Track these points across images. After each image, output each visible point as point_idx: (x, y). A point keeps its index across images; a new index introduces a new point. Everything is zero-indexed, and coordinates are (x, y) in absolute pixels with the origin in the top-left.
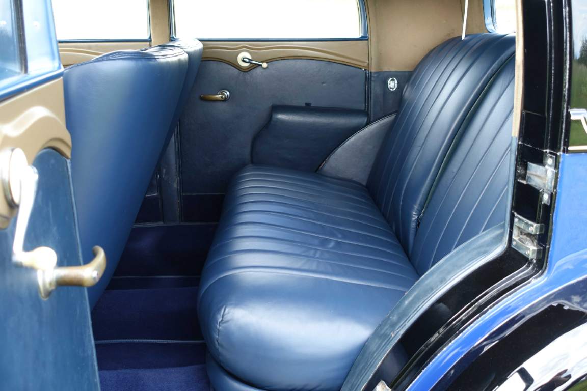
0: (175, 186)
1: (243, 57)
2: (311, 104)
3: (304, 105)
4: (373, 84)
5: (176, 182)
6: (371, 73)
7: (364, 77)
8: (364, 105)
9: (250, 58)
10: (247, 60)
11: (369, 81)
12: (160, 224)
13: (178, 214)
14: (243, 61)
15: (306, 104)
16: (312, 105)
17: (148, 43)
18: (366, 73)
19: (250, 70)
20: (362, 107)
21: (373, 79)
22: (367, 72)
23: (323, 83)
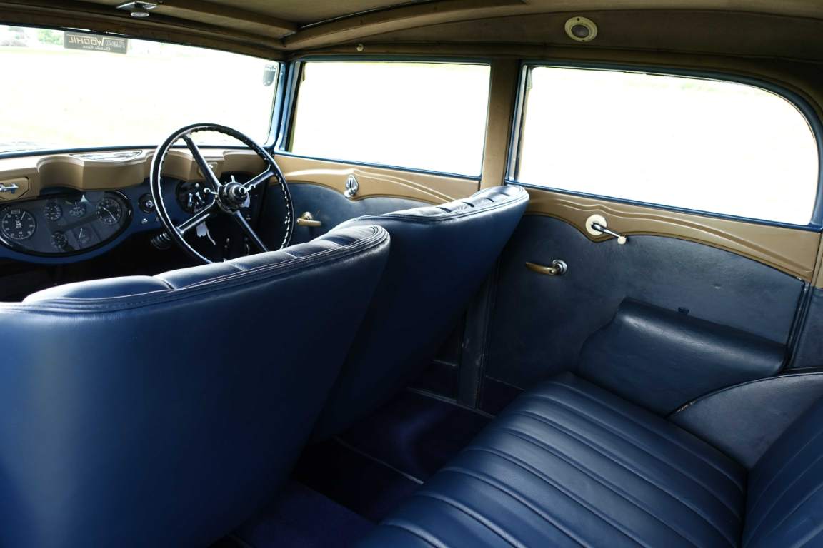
0: (478, 363)
1: (595, 222)
2: (688, 311)
3: (677, 311)
4: (813, 307)
5: (480, 359)
6: (814, 287)
7: (799, 292)
8: (787, 337)
9: (605, 225)
10: (599, 228)
11: (805, 302)
12: (452, 401)
13: (475, 398)
14: (593, 227)
15: (679, 309)
16: (689, 314)
17: (477, 182)
18: (804, 286)
19: (602, 241)
20: (783, 339)
21: (815, 299)
22: (807, 285)
23: (717, 285)
